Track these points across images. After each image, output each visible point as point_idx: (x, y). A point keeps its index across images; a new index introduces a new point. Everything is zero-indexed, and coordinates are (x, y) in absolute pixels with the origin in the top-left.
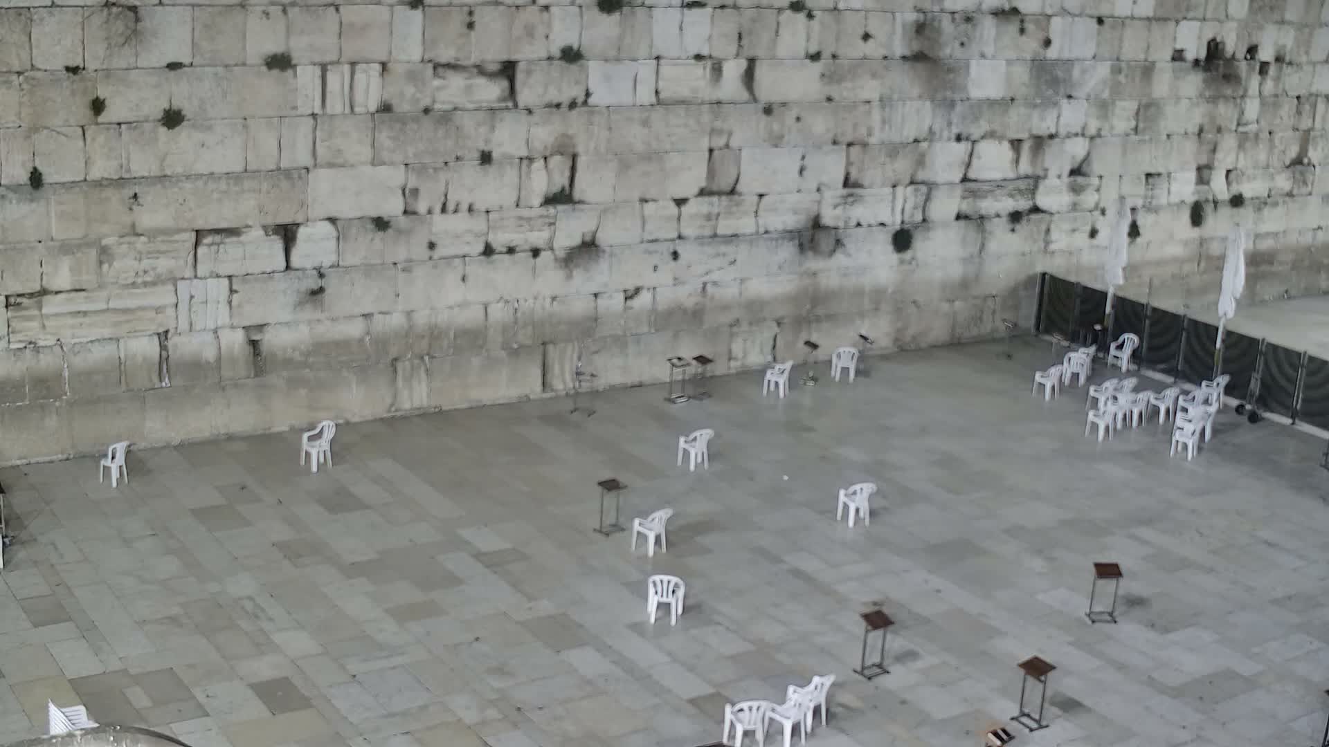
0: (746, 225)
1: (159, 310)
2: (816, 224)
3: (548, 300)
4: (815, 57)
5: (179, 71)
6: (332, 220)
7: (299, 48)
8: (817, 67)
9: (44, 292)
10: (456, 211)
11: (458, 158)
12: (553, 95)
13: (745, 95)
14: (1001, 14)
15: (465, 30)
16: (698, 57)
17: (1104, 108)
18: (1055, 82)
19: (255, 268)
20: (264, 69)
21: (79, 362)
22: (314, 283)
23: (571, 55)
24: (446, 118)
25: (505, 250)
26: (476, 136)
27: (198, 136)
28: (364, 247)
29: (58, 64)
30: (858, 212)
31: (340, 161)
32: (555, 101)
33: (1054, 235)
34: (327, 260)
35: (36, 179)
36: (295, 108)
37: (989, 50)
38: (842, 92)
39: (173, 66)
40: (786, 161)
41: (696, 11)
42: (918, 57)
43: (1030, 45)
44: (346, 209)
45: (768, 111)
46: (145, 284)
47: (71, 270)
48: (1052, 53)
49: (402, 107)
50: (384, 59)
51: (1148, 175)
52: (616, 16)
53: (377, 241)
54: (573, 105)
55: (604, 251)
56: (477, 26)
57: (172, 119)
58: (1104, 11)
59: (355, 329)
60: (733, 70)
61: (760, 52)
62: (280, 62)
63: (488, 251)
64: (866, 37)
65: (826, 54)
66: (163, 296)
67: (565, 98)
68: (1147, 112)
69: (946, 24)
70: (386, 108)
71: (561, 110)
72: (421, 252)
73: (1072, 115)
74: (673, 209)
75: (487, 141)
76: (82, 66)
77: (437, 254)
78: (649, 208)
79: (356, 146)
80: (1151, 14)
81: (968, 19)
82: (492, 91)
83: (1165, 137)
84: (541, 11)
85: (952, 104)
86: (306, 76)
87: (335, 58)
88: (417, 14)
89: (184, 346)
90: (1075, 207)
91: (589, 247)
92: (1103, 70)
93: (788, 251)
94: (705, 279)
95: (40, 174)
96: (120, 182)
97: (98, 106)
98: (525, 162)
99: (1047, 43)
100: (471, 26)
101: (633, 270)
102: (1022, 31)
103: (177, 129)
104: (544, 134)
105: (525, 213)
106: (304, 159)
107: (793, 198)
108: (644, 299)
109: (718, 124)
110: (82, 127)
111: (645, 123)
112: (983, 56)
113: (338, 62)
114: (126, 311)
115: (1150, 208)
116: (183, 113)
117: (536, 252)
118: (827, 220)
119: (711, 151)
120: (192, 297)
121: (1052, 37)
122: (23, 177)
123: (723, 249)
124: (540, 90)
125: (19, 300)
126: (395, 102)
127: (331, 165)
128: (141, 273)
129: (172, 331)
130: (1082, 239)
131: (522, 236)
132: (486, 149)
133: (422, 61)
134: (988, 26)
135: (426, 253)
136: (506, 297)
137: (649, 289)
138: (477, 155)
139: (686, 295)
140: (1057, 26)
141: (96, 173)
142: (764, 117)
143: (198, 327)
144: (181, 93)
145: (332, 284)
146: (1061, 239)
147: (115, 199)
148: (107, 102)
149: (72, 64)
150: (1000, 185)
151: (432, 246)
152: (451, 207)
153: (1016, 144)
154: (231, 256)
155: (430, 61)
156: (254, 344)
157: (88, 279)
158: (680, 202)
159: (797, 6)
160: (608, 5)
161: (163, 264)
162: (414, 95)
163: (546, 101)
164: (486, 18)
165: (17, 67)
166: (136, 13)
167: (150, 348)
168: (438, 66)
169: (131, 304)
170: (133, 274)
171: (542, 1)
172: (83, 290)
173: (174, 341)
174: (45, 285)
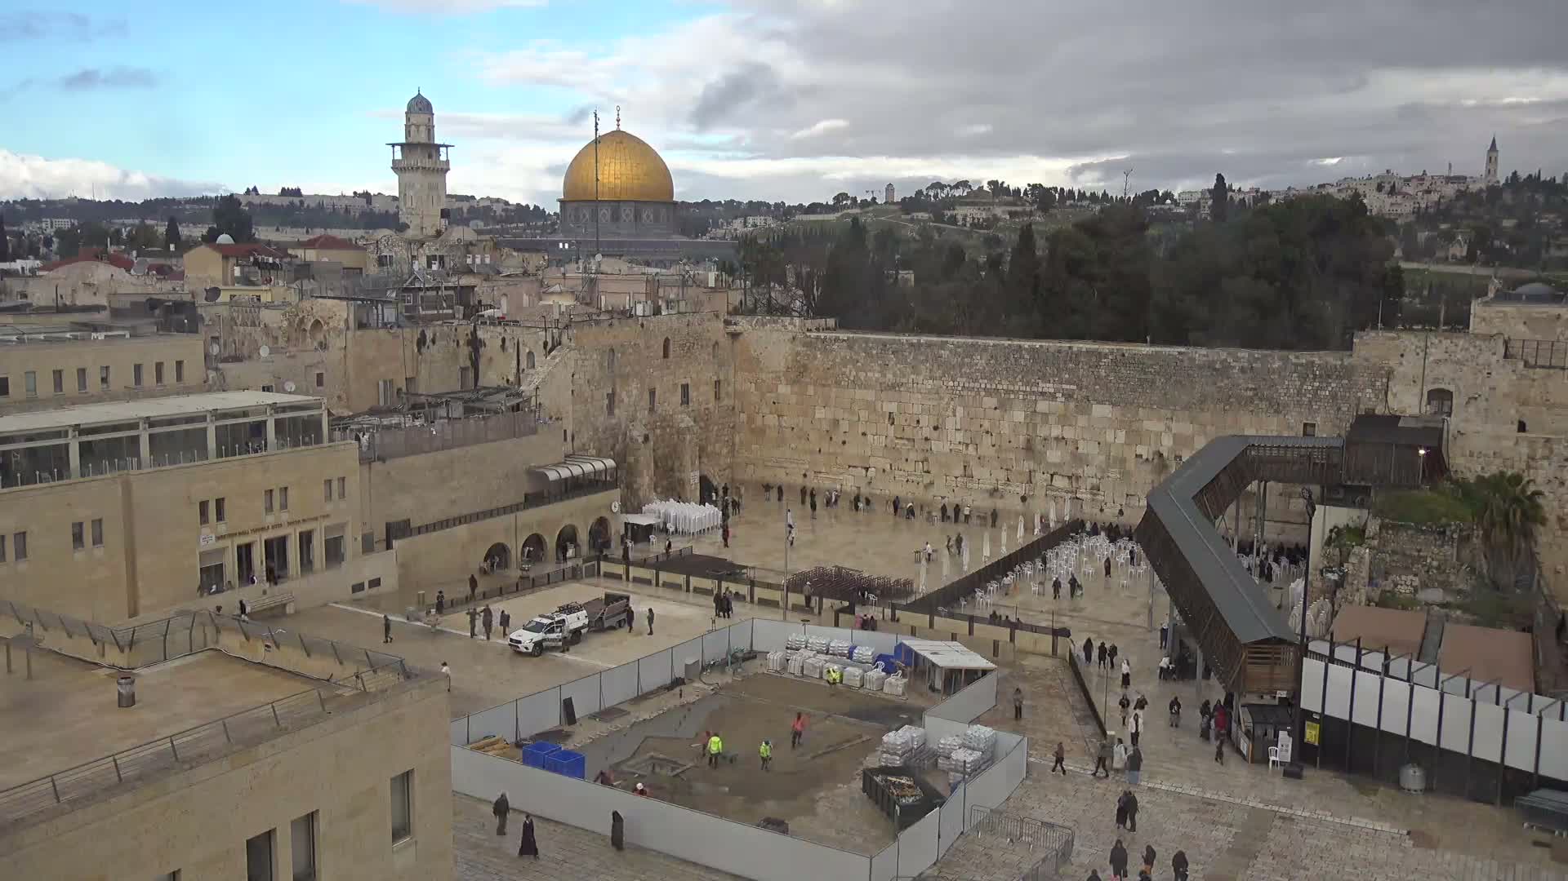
0: (975, 486)
1: (841, 480)
2: (996, 490)
4: (994, 446)
6: (875, 468)
7: (868, 431)
9: (821, 473)
11: (901, 459)
14: (1057, 439)
15: (902, 431)
16: (961, 443)
17: (1104, 470)
18: (1081, 460)
19: (860, 475)
20: (862, 435)
22: (870, 481)
23: (927, 439)
24: (899, 449)
25: (911, 481)
26: (905, 454)
27: (849, 446)
30: (1010, 489)
31: (876, 456)
32: (923, 449)
34: (874, 476)
36: (868, 444)
37: (1054, 449)
38: (1003, 456)
39: (845, 432)
40: (987, 472)
41: (960, 431)
42: (1028, 449)
43: (1071, 448)
44: (878, 466)
45: (981, 458)
46: (838, 474)
47: (825, 469)
48: (1079, 451)
50: (886, 435)
52: (938, 431)
53: (883, 474)
54: (927, 450)
57: (844, 443)
58: (1101, 440)
61: (978, 443)
63: (908, 481)
64: (1010, 442)
65: (997, 445)
66: (841, 477)
67: (926, 448)
68: (1125, 474)
69: (1038, 441)
70: (886, 446)
71: (924, 451)
73: (1089, 471)
75: (908, 456)
76: (829, 430)
77: (895, 479)
79: (880, 453)
80: (1124, 442)
81: (1046, 439)
82: (909, 445)
83: (1134, 483)
84: (920, 428)
85: (1042, 463)
86: (870, 437)
88: (892, 427)
90: (1093, 500)
91: (932, 483)
92: (1102, 458)
93: (987, 495)
96: (835, 453)
97: (831, 438)
98: (917, 462)
99: (1077, 448)
100: (904, 430)
102: (1067, 444)
104: (921, 457)
105: (917, 473)
106: (870, 454)
107: (990, 481)
109: (967, 460)
110: (828, 442)
111: (947, 457)
112: (1052, 450)
113: (877, 435)
114: (834, 479)
115: (1129, 506)
116: (846, 442)
117: (918, 483)
118: (1000, 489)
119: (965, 466)
120: (846, 479)
121: (1079, 446)
124: (919, 446)
126: (888, 445)
127: (874, 456)
130: (1097, 511)
132: (907, 458)
133: (894, 436)
134: (1054, 441)
138: (905, 459)
140: (1081, 445)
141: (831, 451)
143: (848, 485)
144: (846, 438)
145: (873, 481)
147: (834, 457)
148: (833, 438)
149: (827, 430)
150: (1061, 488)
151: (895, 477)
152: (900, 470)
153: (1070, 478)
154: (855, 472)
157: (828, 471)
158: (956, 478)
159: (987, 432)
160: (936, 428)
161: (842, 471)
162: (891, 444)
163: (921, 448)
164: (907, 429)
165: (818, 429)
166: (838, 421)
167: (839, 487)
168: (897, 438)
169: (835, 477)
170: (836, 472)
171: (920, 426)
172: (827, 473)
173: (843, 486)
174: (821, 471)
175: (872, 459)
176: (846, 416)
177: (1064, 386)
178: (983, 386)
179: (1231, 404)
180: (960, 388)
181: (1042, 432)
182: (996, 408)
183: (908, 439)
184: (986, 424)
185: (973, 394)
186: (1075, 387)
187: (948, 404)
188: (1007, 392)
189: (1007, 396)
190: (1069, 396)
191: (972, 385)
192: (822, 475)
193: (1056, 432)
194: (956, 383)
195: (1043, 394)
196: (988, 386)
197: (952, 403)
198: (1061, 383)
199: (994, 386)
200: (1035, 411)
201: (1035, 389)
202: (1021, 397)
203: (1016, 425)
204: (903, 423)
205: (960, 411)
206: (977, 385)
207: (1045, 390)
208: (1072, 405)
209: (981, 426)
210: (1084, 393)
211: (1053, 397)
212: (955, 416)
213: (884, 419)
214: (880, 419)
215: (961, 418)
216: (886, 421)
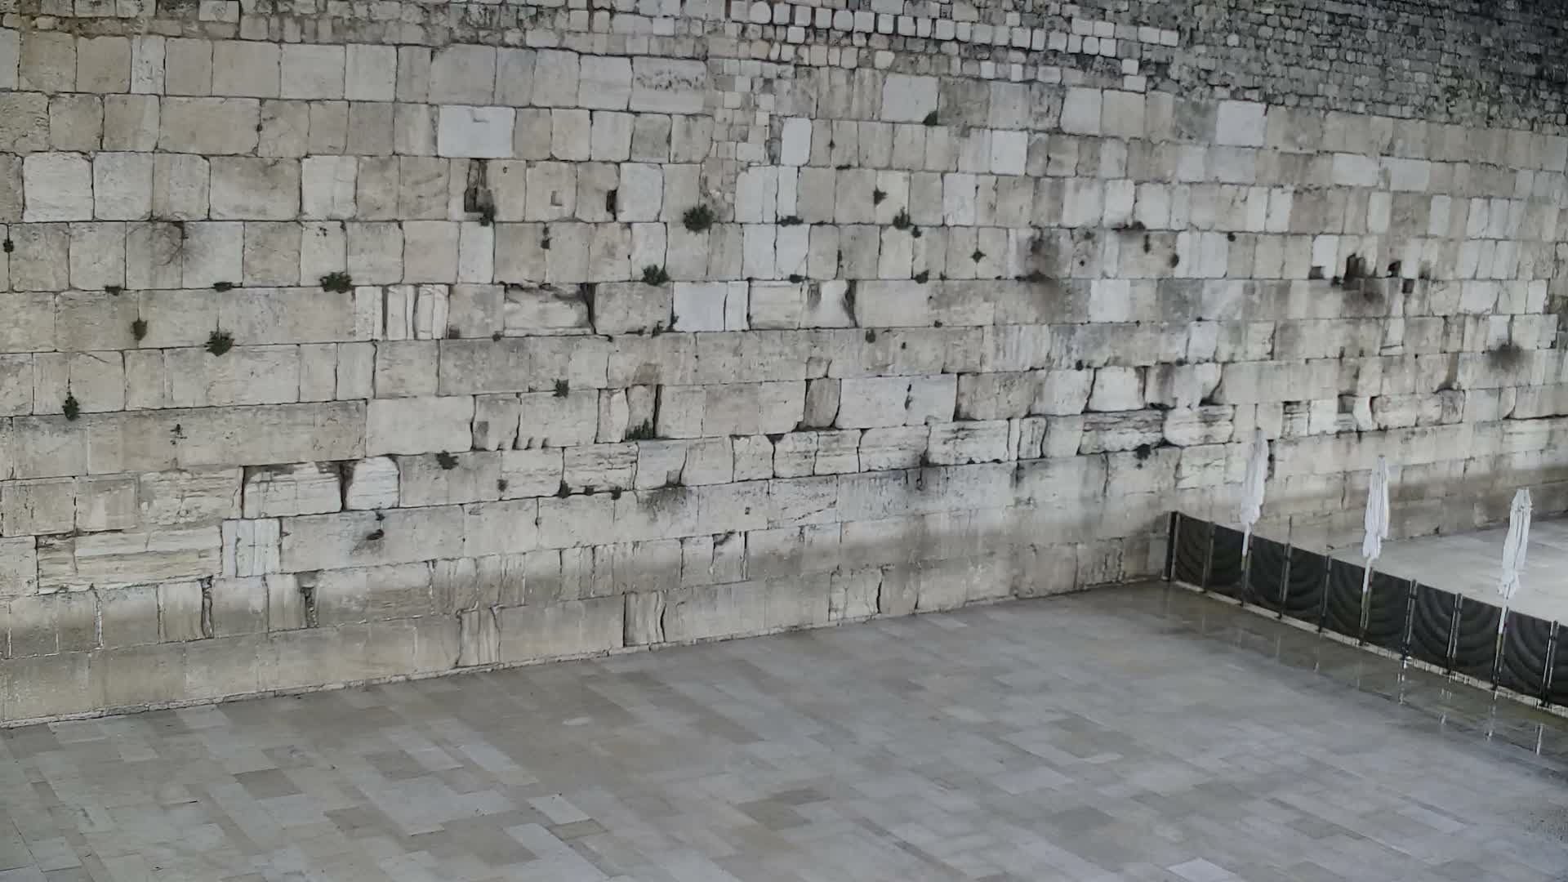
0: (847, 462)
1: (202, 554)
2: (924, 461)
3: (630, 546)
4: (922, 278)
5: (228, 292)
6: (392, 457)
7: (357, 268)
8: (924, 290)
9: (77, 533)
10: (528, 448)
11: (530, 390)
12: (636, 321)
13: (846, 321)
14: (1122, 229)
15: (540, 249)
16: (795, 279)
17: (1237, 331)
18: (1183, 304)
19: (307, 508)
20: (320, 290)
21: (113, 609)
22: (372, 526)
23: (655, 277)
24: (518, 344)
25: (582, 490)
26: (549, 363)
27: (248, 363)
28: (428, 487)
29: (98, 285)
30: (969, 448)
31: (402, 392)
32: (637, 327)
33: (1185, 470)
34: (388, 500)
35: (71, 409)
36: (353, 333)
37: (1111, 270)
38: (953, 315)
39: (222, 287)
40: (890, 393)
41: (791, 229)
42: (1034, 278)
43: (1156, 263)
44: (407, 444)
45: (871, 337)
46: (188, 525)
47: (107, 508)
48: (1180, 272)
49: (471, 333)
50: (451, 281)
51: (1287, 403)
52: (704, 235)
53: (442, 479)
54: (657, 331)
55: (690, 491)
56: (552, 242)
57: (219, 344)
58: (1235, 225)
59: (417, 577)
60: (832, 292)
61: (862, 273)
62: (338, 283)
63: (564, 492)
64: (978, 256)
65: (934, 275)
66: (208, 538)
67: (649, 323)
68: (1284, 335)
69: (1065, 243)
70: (453, 334)
71: (645, 336)
72: (489, 491)
73: (1202, 339)
74: (767, 446)
75: (563, 371)
76: (123, 286)
77: (506, 495)
78: (740, 444)
79: (419, 374)
80: (1286, 230)
81: (1088, 236)
82: (568, 316)
83: (1303, 362)
84: (623, 229)
85: (1072, 330)
86: (366, 299)
87: (397, 280)
88: (489, 230)
89: (230, 593)
90: (1207, 440)
91: (674, 488)
92: (1236, 289)
93: (893, 491)
94: (802, 522)
95: (77, 404)
96: (163, 412)
97: (139, 329)
98: (605, 394)
99: (1175, 260)
100: (546, 244)
101: (724, 513)
102: (1147, 248)
103: (225, 354)
104: (625, 363)
105: (605, 449)
106: (362, 389)
107: (901, 432)
108: (736, 545)
109: (816, 352)
110: (122, 352)
111: (737, 352)
112: (1104, 276)
113: (401, 284)
114: (166, 554)
115: (1290, 440)
116: (231, 337)
117: (616, 493)
118: (936, 457)
119: (808, 381)
120: (238, 540)
121: (1179, 252)
122: (57, 406)
123: (823, 489)
124: (621, 314)
125: (50, 541)
126: (463, 328)
127: (392, 397)
128: (183, 513)
129: (216, 576)
131: (602, 475)
132: (562, 379)
133: (492, 283)
134: (1111, 241)
135: (497, 495)
136: (583, 542)
137: (740, 534)
138: (552, 386)
139: (780, 540)
140: (1184, 243)
141: (135, 403)
142: (867, 346)
143: (244, 572)
144: (229, 316)
145: (391, 527)
146: (1191, 477)
147: (157, 431)
148: (149, 326)
149: (111, 284)
150: (1126, 415)
151: (502, 485)
152: (523, 443)
153: (1142, 371)
154: (281, 496)
155: (502, 283)
156: (307, 594)
157: (124, 519)
158: (774, 438)
159: (901, 222)
160: (697, 220)
162: (483, 319)
163: (627, 326)
164: (562, 236)
165: (53, 287)
166: (182, 229)
167: (192, 595)
168: (510, 288)
169: (172, 546)
170: (175, 514)
171: (623, 217)
172: (120, 531)
173: (218, 588)
174: (79, 525)
175: (382, 413)
177: (1149, 34)
178: (886, 26)
179: (1498, 101)
180: (796, 34)
181: (1079, 209)
182: (931, 121)
184: (898, 192)
185: (849, 58)
186: (1170, 37)
187: (749, 105)
188: (975, 51)
189: (970, 69)
190: (1156, 70)
191: (843, 20)
192: (86, 547)
193: (1118, 205)
194: (782, 13)
195: (1083, 60)
196: (906, 27)
197: (766, 101)
198: (1136, 22)
199: (924, 29)
200: (1058, 131)
201: (1058, 42)
202: (1016, 73)
203: (1002, 183)
204: (540, 210)
205: (797, 138)
206: (863, 20)
207: (1090, 47)
208: (1166, 100)
209: (878, 196)
210: (1200, 57)
211: (1111, 70)
212: (774, 159)
213: (443, 197)
214: (420, 197)
215: (799, 167)
216: (457, 208)
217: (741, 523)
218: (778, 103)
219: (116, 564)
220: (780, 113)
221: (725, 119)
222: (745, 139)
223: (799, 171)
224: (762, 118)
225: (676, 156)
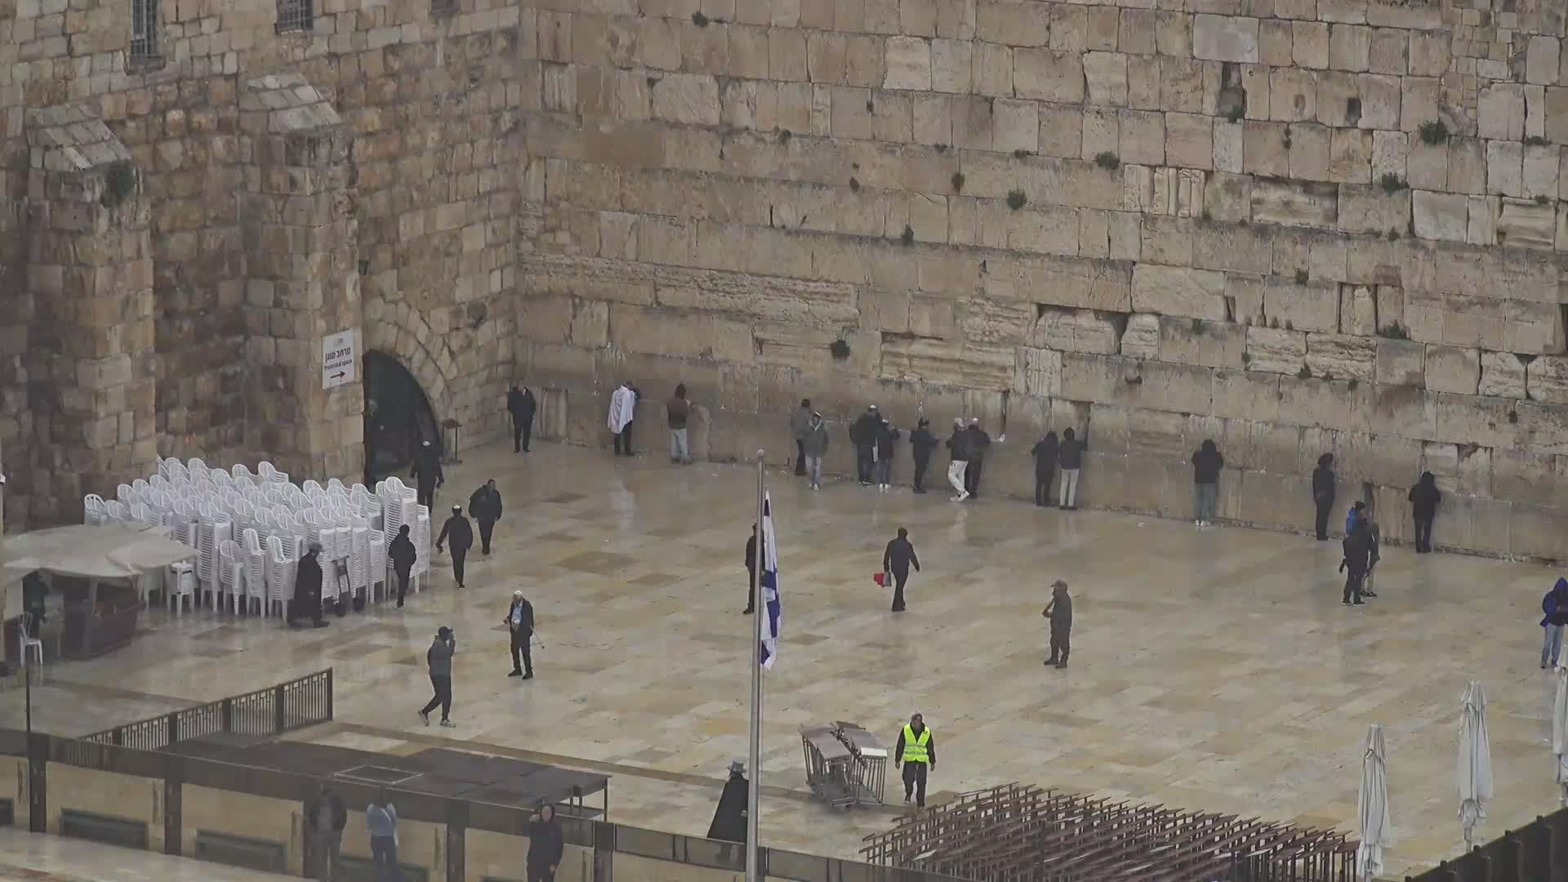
1: (1003, 369)
3: (1367, 438)
5: (1025, 159)
6: (1158, 314)
7: (1127, 150)
9: (911, 336)
10: (1275, 326)
11: (1274, 274)
12: (1373, 223)
15: (1281, 147)
16: (1542, 200)
19: (1087, 346)
20: (1096, 167)
21: (931, 401)
22: (1132, 374)
23: (1392, 184)
24: (1263, 233)
25: (1322, 375)
26: (1293, 255)
27: (1037, 218)
28: (1181, 347)
29: (930, 142)
31: (1162, 260)
32: (1376, 230)
34: (1149, 353)
35: (907, 239)
36: (1122, 204)
39: (1020, 155)
41: (1537, 151)
44: (1170, 306)
46: (991, 343)
47: (931, 320)
49: (1220, 216)
50: (1208, 167)
52: (1442, 148)
53: (1194, 342)
54: (1394, 236)
55: (1428, 396)
56: (1293, 145)
57: (1016, 201)
59: (1172, 425)
62: (1109, 162)
63: (1305, 373)
66: (1005, 356)
67: (1385, 228)
70: (1207, 216)
71: (1381, 238)
72: (1235, 361)
74: (1516, 365)
75: (1304, 262)
76: (949, 144)
77: (1252, 366)
78: (1487, 359)
79: (1177, 247)
84: (1363, 135)
86: (1134, 176)
87: (1161, 161)
88: (1236, 130)
89: (1020, 408)
91: (1414, 389)
95: (912, 234)
96: (975, 249)
97: (958, 181)
98: (1347, 291)
100: (1287, 144)
101: (1465, 425)
103: (1019, 211)
104: (1362, 262)
105: (1344, 340)
106: (1134, 257)
108: (1481, 457)
110: (946, 196)
111: (1477, 264)
113: (1164, 165)
114: (972, 364)
116: (1026, 196)
117: (1353, 384)
119: (1561, 305)
120: (1028, 364)
122: (899, 233)
124: (1360, 217)
125: (894, 338)
126: (1214, 212)
127: (1153, 263)
128: (988, 333)
129: (1012, 391)
131: (1342, 364)
132: (1304, 268)
133: (1242, 173)
135: (1240, 363)
136: (1322, 423)
137: (1486, 449)
138: (1294, 274)
139: (1527, 464)
141: (956, 238)
143: (1032, 392)
144: (1029, 180)
145: (1150, 378)
147: (970, 264)
148: (966, 178)
149: (939, 143)
151: (1246, 358)
152: (1269, 322)
154: (1064, 333)
155: (1250, 173)
157: (944, 330)
158: (1526, 358)
160: (1433, 134)
161: (1006, 328)
162: (1231, 206)
163: (1366, 225)
164: (1303, 138)
165: (900, 139)
166: (992, 104)
167: (994, 403)
168: (1258, 180)
169: (977, 357)
170: (981, 332)
171: (1363, 123)
172: (942, 339)
173: (1013, 400)
174: (913, 330)
175: (1144, 275)
176: (1029, 79)
183: (1307, 186)
187: (1489, 23)
192: (918, 347)
197: (1508, 20)
204: (1284, 112)
205: (1544, 57)
212: (1518, 77)
213: (1199, 94)
214: (1179, 92)
215: (1546, 87)
216: (1210, 104)
217: (1484, 437)
218: (1521, 21)
219: (937, 364)
220: (1524, 32)
221: (1464, 36)
222: (1485, 57)
223: (1545, 91)
224: (1504, 36)
225: (1414, 69)
